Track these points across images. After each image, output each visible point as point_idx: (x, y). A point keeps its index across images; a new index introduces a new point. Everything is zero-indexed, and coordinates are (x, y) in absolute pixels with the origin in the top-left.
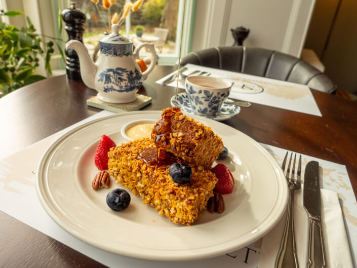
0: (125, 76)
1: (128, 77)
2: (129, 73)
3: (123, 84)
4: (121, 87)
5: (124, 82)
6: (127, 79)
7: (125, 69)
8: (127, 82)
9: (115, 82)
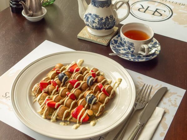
0: (96, 20)
1: (98, 21)
2: (100, 19)
3: (94, 25)
4: (93, 26)
5: (95, 24)
6: (97, 22)
7: (99, 16)
8: (97, 24)
9: (90, 22)
